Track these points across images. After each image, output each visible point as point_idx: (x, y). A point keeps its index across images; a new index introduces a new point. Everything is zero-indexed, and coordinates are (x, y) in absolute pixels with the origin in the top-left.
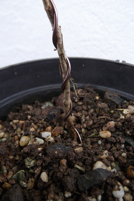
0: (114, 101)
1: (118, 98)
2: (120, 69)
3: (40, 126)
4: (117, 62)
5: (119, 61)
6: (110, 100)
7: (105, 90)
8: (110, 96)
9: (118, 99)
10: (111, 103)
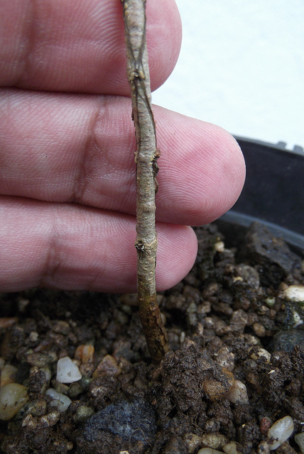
0: (275, 261)
1: (287, 254)
2: (289, 168)
3: (58, 341)
4: (280, 148)
5: (284, 144)
6: (265, 257)
7: (247, 225)
8: (264, 246)
9: (285, 256)
10: (267, 266)
